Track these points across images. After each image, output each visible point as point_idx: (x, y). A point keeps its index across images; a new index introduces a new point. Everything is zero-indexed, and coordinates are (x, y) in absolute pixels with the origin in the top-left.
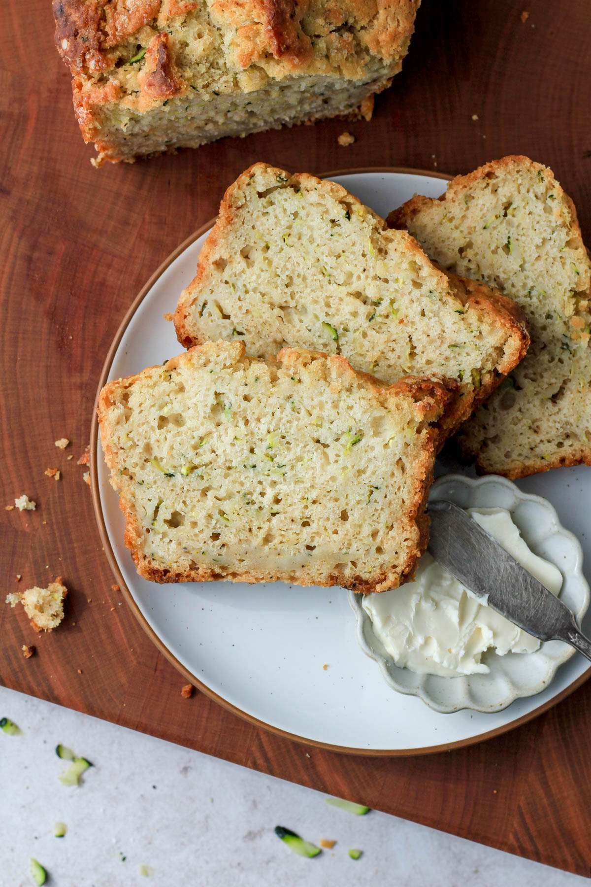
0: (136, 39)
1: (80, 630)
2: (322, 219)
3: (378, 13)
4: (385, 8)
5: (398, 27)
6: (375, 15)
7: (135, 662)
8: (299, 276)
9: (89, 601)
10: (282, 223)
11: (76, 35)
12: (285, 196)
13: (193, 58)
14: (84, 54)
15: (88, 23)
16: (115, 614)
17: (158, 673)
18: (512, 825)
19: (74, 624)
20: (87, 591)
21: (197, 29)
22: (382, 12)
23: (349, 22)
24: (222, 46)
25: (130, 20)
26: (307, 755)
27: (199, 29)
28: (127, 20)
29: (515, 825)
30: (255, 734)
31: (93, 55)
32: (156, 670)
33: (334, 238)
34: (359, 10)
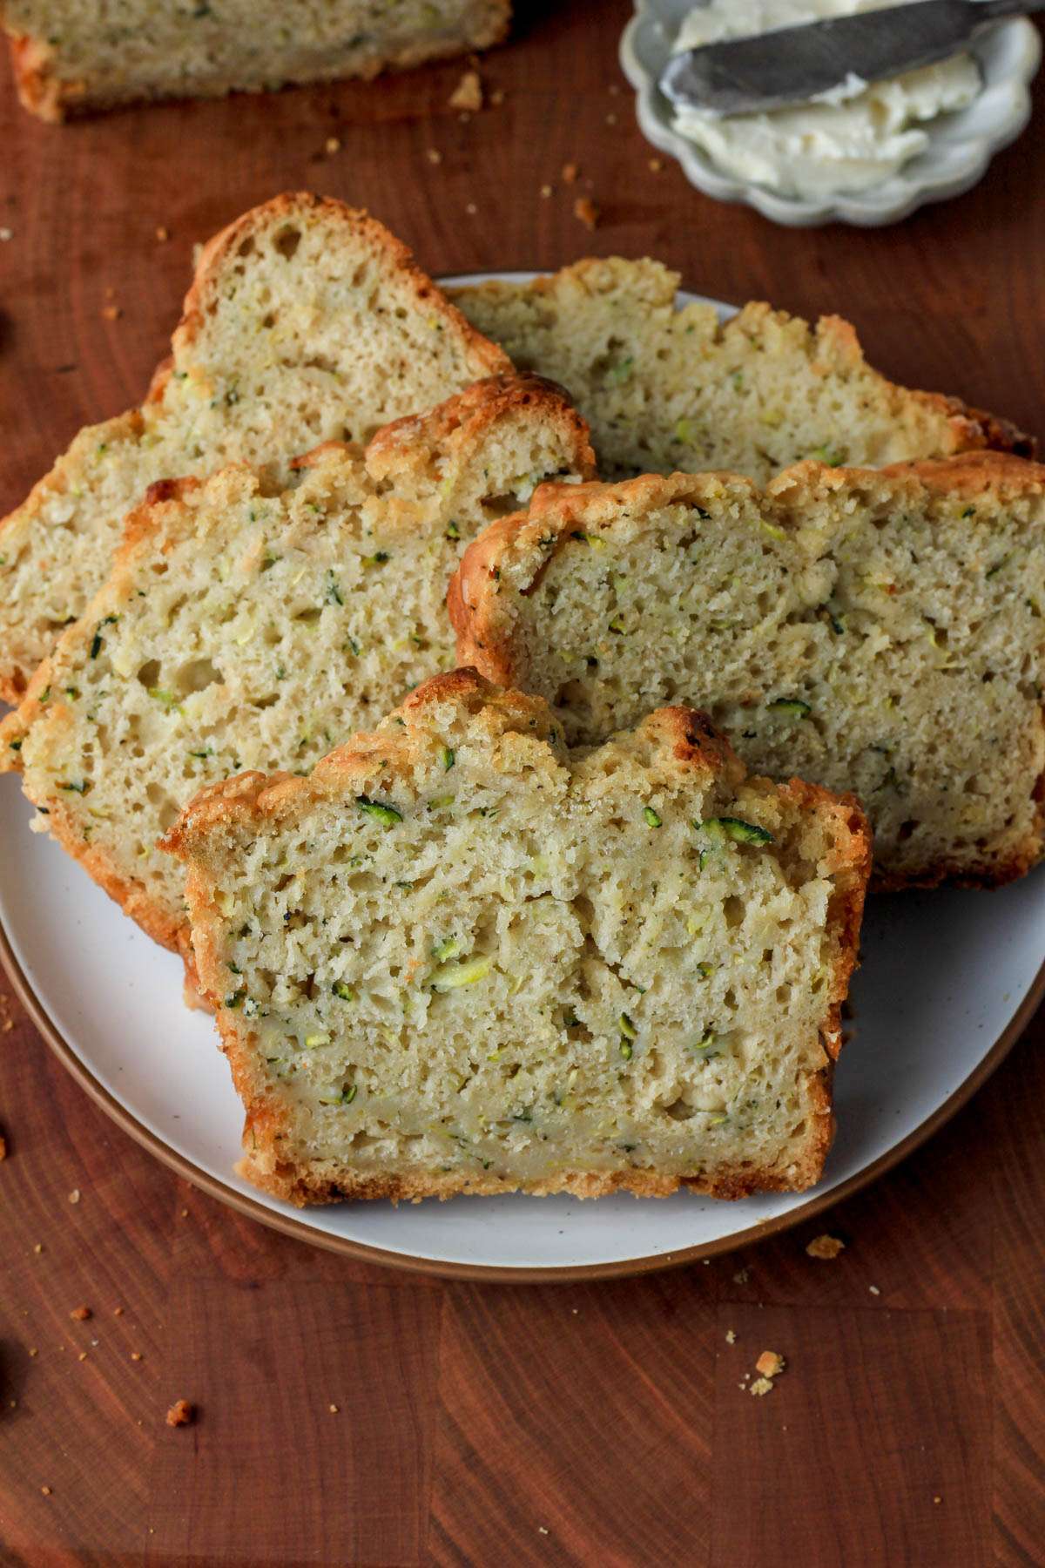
1: (28, 1413)
2: (663, 549)
7: (152, 1445)
8: (677, 666)
9: (32, 1353)
10: (596, 608)
12: (573, 563)
16: (91, 1367)
17: (203, 1453)
18: (993, 1555)
19: (13, 1404)
20: (25, 1336)
26: (541, 1530)
29: (999, 1555)
30: (426, 1520)
32: (196, 1449)
33: (702, 562)
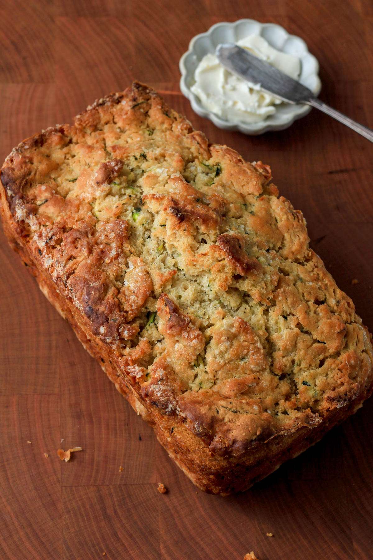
0: (146, 308)
3: (284, 236)
4: (288, 232)
5: (300, 240)
6: (283, 239)
11: (107, 320)
13: (188, 302)
14: (118, 330)
15: (112, 310)
21: (182, 285)
22: (286, 235)
23: (270, 247)
24: (202, 289)
25: (138, 297)
27: (184, 285)
28: (136, 298)
31: (124, 328)
34: (273, 238)
